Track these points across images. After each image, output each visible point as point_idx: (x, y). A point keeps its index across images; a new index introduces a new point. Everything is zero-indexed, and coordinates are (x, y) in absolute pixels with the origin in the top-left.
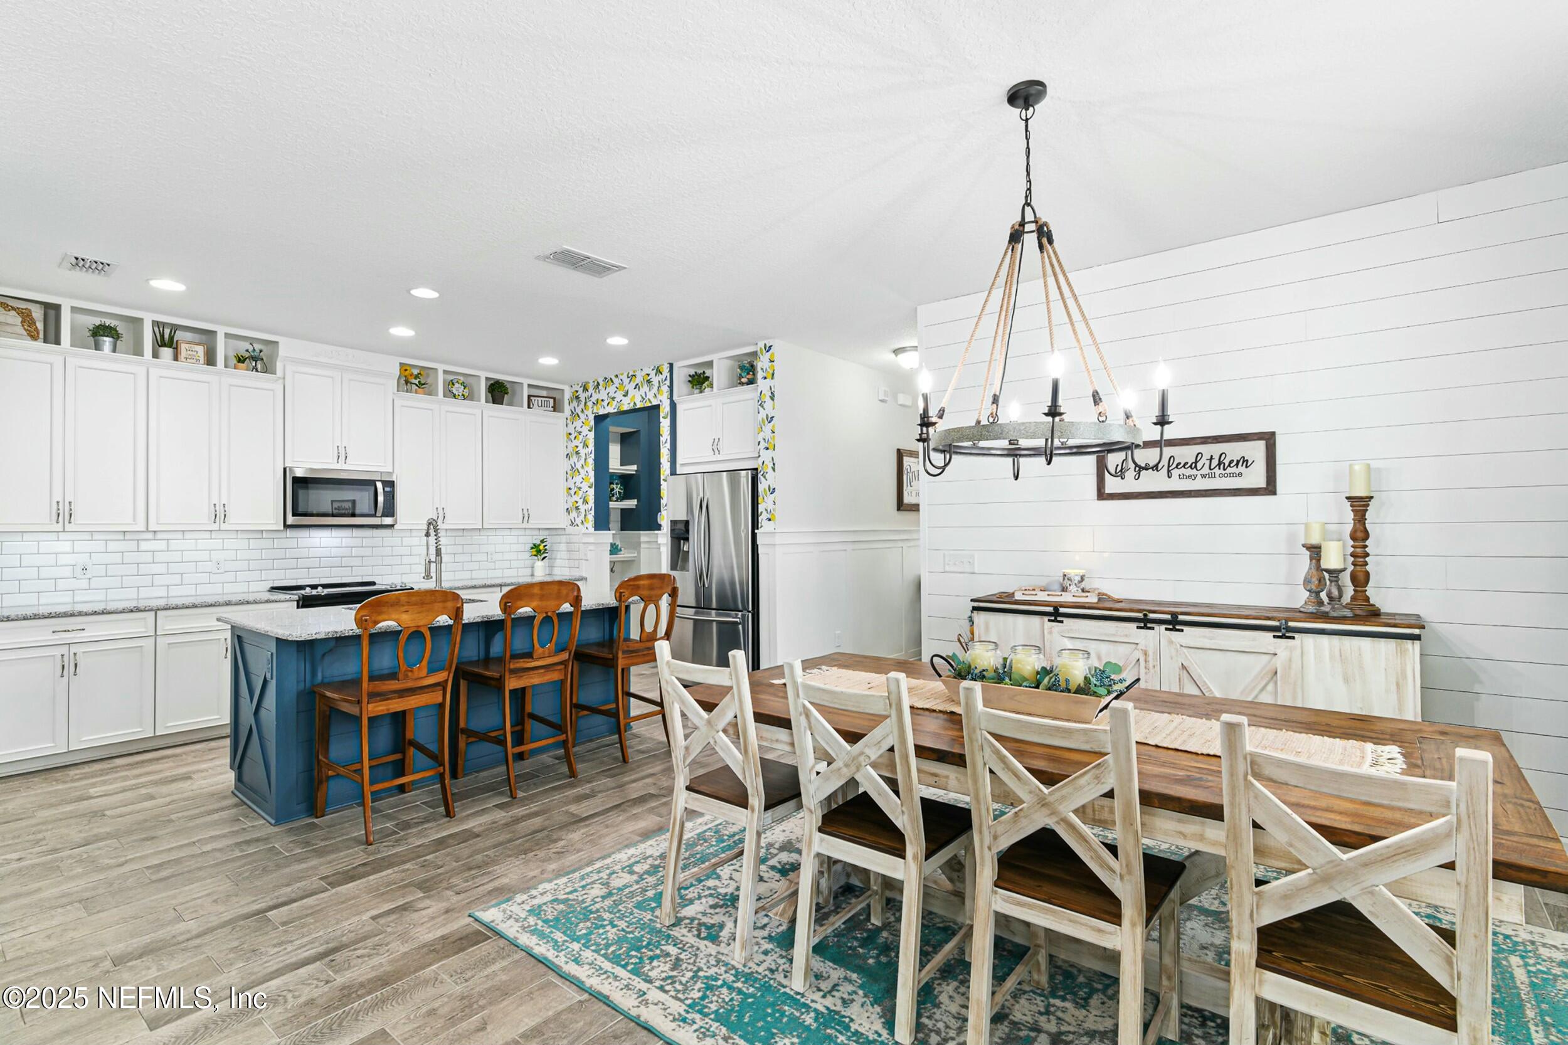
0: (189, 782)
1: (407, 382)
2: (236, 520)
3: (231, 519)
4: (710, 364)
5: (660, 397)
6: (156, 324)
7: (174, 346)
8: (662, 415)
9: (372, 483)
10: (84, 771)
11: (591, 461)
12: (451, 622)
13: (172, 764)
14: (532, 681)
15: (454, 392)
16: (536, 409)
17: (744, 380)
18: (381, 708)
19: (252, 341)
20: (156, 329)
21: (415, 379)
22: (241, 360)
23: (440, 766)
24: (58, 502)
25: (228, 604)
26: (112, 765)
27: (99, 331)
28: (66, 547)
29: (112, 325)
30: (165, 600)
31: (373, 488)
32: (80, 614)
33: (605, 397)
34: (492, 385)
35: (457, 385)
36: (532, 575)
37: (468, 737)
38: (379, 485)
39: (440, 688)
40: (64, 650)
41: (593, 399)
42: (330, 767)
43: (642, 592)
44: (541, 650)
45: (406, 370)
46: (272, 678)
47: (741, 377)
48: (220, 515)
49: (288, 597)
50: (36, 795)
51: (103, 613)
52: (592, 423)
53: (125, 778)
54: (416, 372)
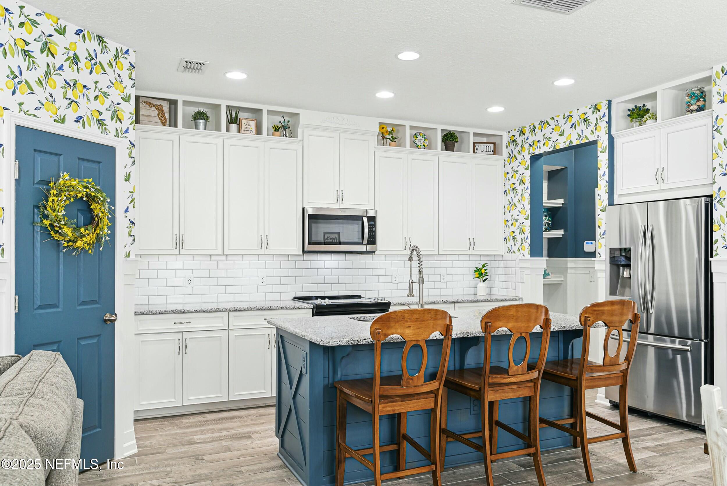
0: (250, 441)
1: (383, 138)
2: (275, 247)
3: (270, 247)
4: (653, 96)
5: (597, 133)
6: (228, 108)
7: (238, 122)
8: (599, 149)
9: (360, 218)
10: (190, 421)
11: (527, 196)
12: (442, 337)
13: (238, 424)
14: (506, 395)
15: (417, 143)
16: (479, 154)
17: (693, 107)
18: (388, 409)
19: (282, 114)
20: (228, 112)
21: (389, 135)
22: (276, 129)
23: (432, 464)
24: (176, 235)
25: (270, 309)
26: (205, 419)
27: (199, 116)
28: (179, 265)
29: (204, 111)
30: (232, 304)
31: (361, 222)
32: (188, 312)
33: (541, 138)
34: (446, 135)
35: (419, 137)
36: (475, 294)
37: (448, 437)
38: (365, 220)
39: (433, 395)
40: (179, 336)
41: (530, 141)
42: (347, 451)
43: (604, 317)
44: (515, 368)
45: (383, 128)
46: (306, 373)
47: (689, 104)
48: (264, 244)
49: (306, 305)
50: (166, 435)
51: (200, 312)
52: (529, 162)
53: (213, 431)
54: (389, 129)
